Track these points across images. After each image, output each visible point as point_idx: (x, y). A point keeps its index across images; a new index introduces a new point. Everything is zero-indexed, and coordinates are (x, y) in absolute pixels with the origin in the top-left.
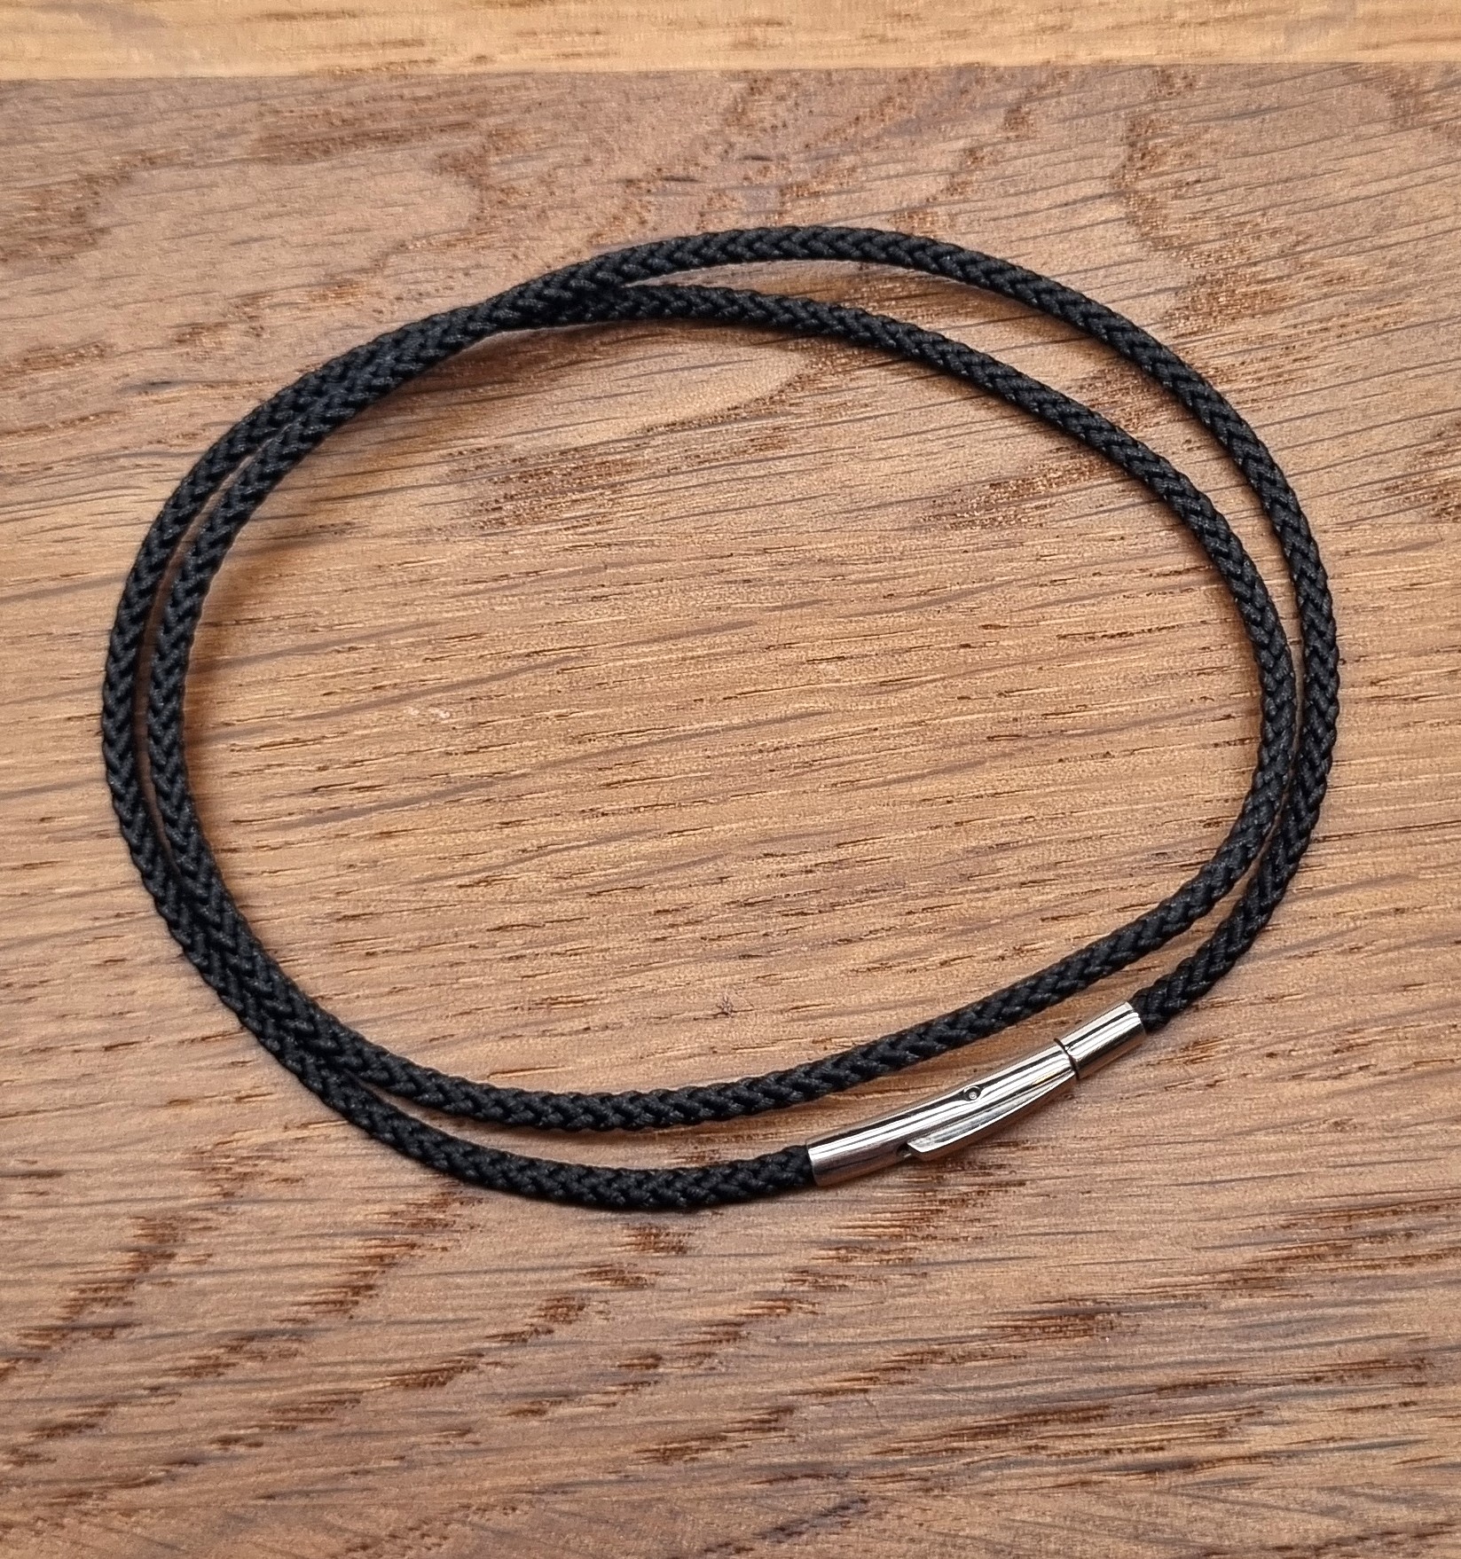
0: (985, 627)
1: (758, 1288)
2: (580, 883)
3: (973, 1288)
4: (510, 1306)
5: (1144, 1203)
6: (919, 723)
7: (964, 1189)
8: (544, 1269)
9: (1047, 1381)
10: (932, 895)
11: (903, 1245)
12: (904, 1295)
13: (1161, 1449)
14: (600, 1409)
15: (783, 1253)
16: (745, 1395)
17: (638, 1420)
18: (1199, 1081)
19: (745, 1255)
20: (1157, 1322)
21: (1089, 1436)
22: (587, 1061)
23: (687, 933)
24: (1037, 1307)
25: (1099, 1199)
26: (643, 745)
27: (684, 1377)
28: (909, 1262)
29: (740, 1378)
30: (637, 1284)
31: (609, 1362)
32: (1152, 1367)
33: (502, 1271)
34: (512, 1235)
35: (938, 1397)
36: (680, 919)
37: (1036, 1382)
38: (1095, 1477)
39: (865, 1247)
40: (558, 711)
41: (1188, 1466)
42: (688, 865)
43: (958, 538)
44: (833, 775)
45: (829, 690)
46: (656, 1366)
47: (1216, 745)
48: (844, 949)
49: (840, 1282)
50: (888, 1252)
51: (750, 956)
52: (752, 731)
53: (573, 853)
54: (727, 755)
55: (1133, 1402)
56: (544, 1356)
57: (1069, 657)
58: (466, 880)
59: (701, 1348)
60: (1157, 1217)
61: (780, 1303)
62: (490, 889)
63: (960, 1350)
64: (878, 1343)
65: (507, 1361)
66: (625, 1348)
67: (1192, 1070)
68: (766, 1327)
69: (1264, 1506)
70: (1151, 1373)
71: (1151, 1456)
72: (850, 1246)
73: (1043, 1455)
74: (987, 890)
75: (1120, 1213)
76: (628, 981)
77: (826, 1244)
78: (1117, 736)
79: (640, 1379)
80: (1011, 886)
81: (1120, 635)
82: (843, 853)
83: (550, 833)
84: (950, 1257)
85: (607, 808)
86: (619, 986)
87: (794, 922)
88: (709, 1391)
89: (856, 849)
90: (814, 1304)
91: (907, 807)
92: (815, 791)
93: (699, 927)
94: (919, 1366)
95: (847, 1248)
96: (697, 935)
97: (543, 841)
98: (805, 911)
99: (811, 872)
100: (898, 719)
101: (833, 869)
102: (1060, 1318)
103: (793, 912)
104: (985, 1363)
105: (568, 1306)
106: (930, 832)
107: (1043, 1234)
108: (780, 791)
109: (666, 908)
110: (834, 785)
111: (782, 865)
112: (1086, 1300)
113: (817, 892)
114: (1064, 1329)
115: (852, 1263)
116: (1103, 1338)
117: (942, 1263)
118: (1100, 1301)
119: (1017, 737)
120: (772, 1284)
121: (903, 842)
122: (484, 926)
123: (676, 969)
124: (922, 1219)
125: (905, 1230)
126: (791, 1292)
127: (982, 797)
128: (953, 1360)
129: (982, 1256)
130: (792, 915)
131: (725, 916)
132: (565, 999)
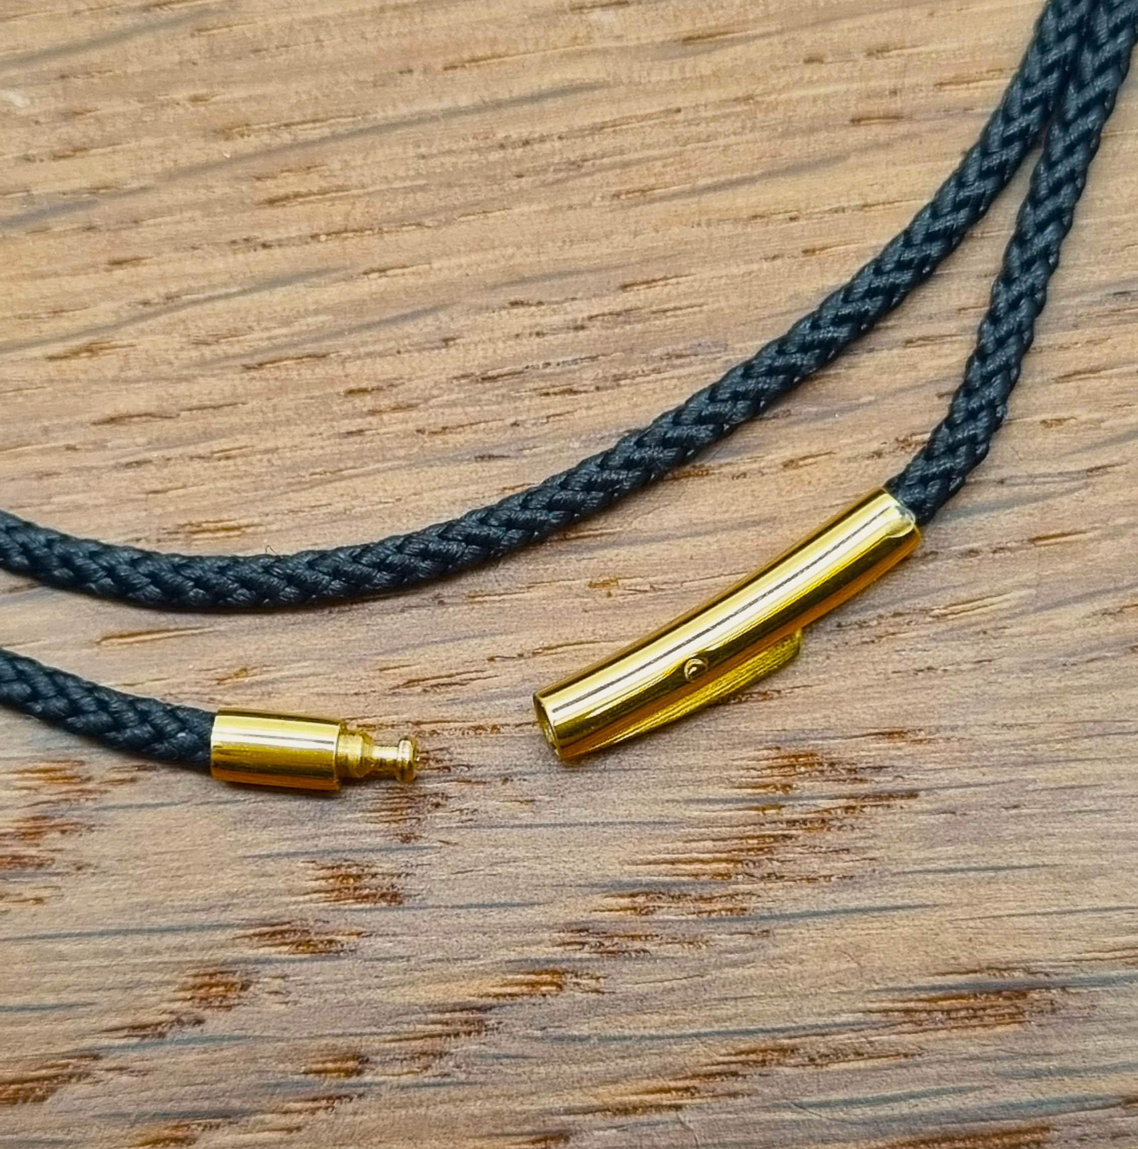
1: (513, 956)
2: (232, 350)
3: (840, 952)
4: (139, 984)
6: (747, 99)
7: (825, 804)
8: (188, 929)
9: (955, 1091)
11: (731, 889)
12: (734, 964)
14: (277, 1136)
15: (550, 902)
16: (496, 1114)
19: (492, 906)
20: (1122, 1002)
24: (939, 981)
25: (1031, 816)
26: (323, 140)
27: (403, 1088)
28: (742, 914)
29: (490, 1088)
30: (329, 951)
31: (290, 1067)
32: (1114, 1069)
33: (126, 932)
34: (139, 880)
35: (788, 1116)
36: (385, 402)
37: (938, 1093)
40: (192, 92)
42: (393, 321)
44: (614, 180)
45: (605, 52)
46: (359, 1072)
49: (638, 945)
50: (710, 900)
51: (491, 457)
52: (488, 115)
53: (220, 305)
54: (450, 152)
55: (1088, 1122)
56: (191, 1058)
58: (57, 348)
59: (427, 1045)
61: (547, 978)
62: (95, 362)
63: (821, 1045)
64: (697, 1036)
65: (138, 1065)
66: (314, 1044)
68: (526, 1011)
70: (1114, 1077)
72: (653, 891)
76: (306, 498)
77: (615, 888)
79: (336, 1091)
82: (630, 299)
83: (184, 276)
84: (804, 907)
85: (269, 236)
87: (558, 404)
88: (442, 1108)
89: (651, 293)
90: (598, 978)
91: (728, 228)
92: (588, 205)
93: (414, 414)
94: (759, 1070)
95: (647, 894)
96: (411, 426)
97: (174, 288)
98: (575, 387)
99: (582, 328)
100: (713, 94)
101: (616, 324)
102: (975, 997)
103: (556, 390)
104: (861, 1064)
105: (225, 984)
106: (765, 265)
107: (946, 871)
108: (534, 207)
109: (364, 385)
110: (617, 196)
111: (538, 319)
112: (1014, 969)
113: (593, 359)
114: (981, 1013)
115: (655, 917)
116: (1040, 1026)
117: (792, 916)
118: (1034, 970)
119: (897, 117)
120: (534, 949)
121: (723, 281)
122: (86, 417)
123: (380, 478)
124: (761, 849)
125: (735, 867)
126: (563, 961)
127: (843, 210)
128: (812, 1060)
129: (853, 905)
130: (555, 394)
131: (453, 397)
132: (212, 526)
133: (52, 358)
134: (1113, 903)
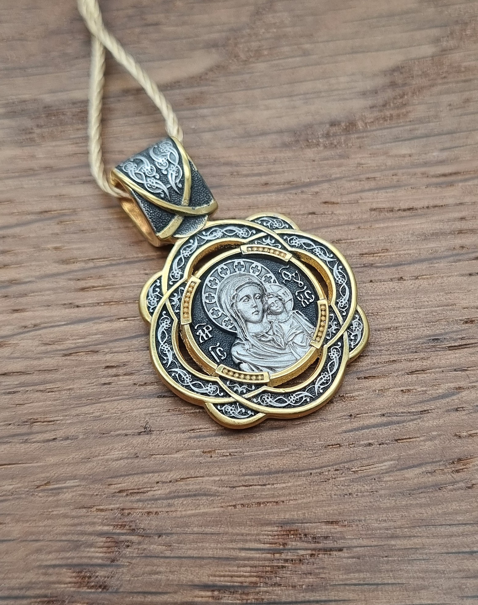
0: (325, 203)
5: (424, 565)
18: (462, 484)
22: (52, 460)
23: (125, 380)
39: (232, 590)
43: (310, 153)
47: (470, 275)
57: (376, 221)
60: (433, 575)
67: (457, 476)
75: (407, 572)
78: (406, 268)
81: (409, 209)
86: (78, 412)
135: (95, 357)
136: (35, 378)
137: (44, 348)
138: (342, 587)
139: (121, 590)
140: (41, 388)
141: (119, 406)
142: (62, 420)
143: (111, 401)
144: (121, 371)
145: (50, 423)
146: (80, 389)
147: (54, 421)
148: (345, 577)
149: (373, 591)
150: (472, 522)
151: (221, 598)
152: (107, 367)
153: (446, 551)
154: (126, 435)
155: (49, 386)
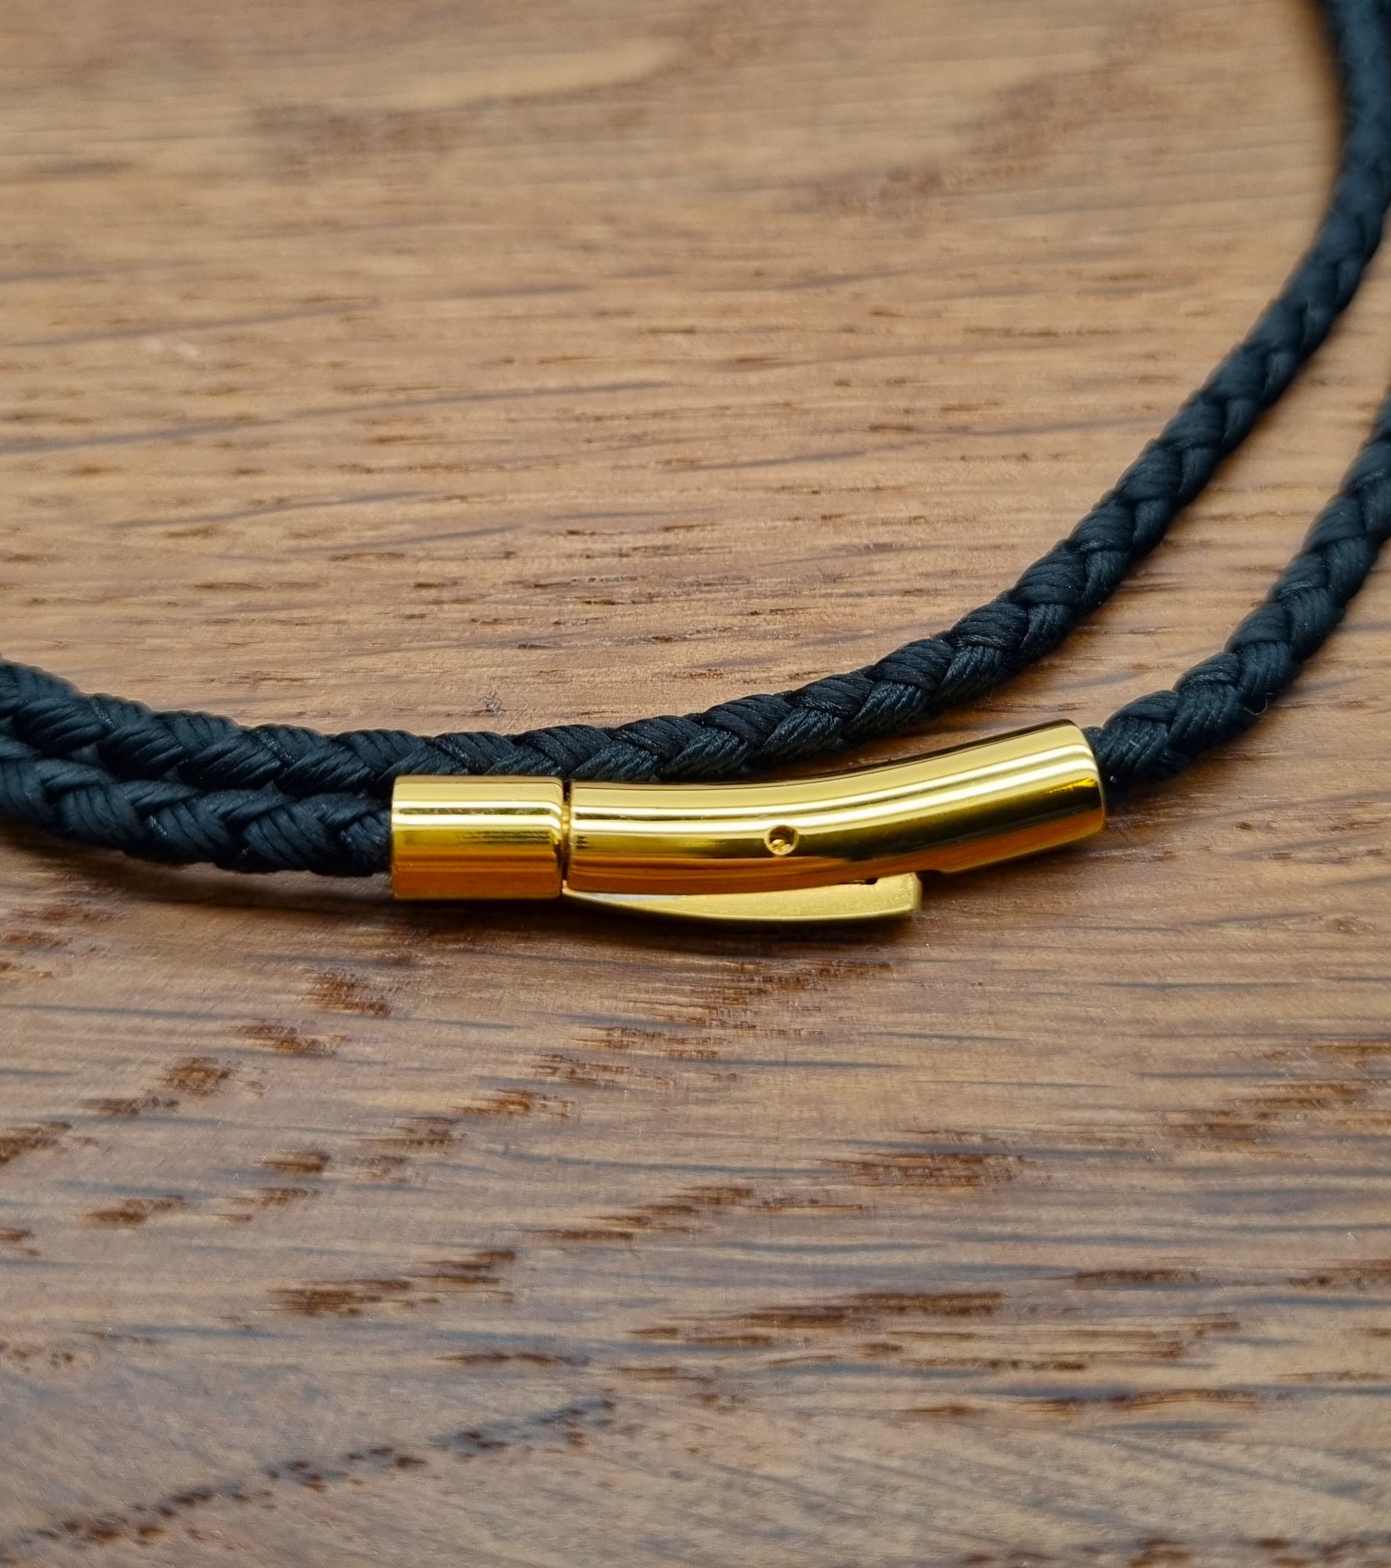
0: (876, 313)
1: (486, 1072)
2: (325, 544)
3: (803, 1102)
5: (1060, 1007)
6: (787, 405)
8: (183, 1015)
9: (907, 1247)
10: (785, 595)
11: (705, 1033)
12: (697, 1102)
13: (1079, 1367)
14: (227, 1222)
15: (530, 1027)
16: (447, 1224)
17: (279, 1243)
18: (1142, 850)
20: (1077, 1176)
21: (968, 1337)
23: (453, 612)
24: (900, 1137)
25: (996, 994)
26: (430, 401)
27: (359, 1188)
28: (711, 1059)
29: (443, 1198)
30: (310, 1052)
31: (252, 1155)
32: (1068, 1240)
33: (122, 1012)
36: (447, 596)
37: (891, 1247)
38: (974, 1402)
39: (650, 1030)
41: (1121, 1399)
42: (467, 535)
43: (848, 225)
44: (668, 452)
45: (672, 362)
46: (318, 1168)
48: (661, 647)
49: (607, 1076)
50: (683, 1041)
51: (533, 647)
52: (571, 396)
53: (321, 509)
54: (535, 419)
55: (1039, 1291)
56: (157, 1136)
57: (976, 350)
58: (179, 528)
59: (390, 1152)
60: (1078, 1027)
61: (515, 1097)
62: (208, 542)
63: (777, 1189)
64: (655, 1167)
66: (280, 1137)
67: (1132, 834)
68: (492, 1128)
69: (1242, 1471)
70: (1067, 1249)
71: (1064, 1378)
72: (629, 1027)
73: (894, 1360)
74: (859, 595)
75: (1024, 1016)
76: (367, 661)
77: (594, 1021)
78: (1037, 438)
79: (290, 1185)
80: (891, 593)
81: (1044, 337)
82: (671, 538)
83: (296, 486)
84: (772, 1057)
85: (373, 463)
86: (352, 665)
87: (596, 611)
88: (394, 1211)
89: (689, 535)
90: (565, 1103)
91: (760, 494)
92: (643, 467)
93: (471, 607)
94: (714, 1207)
95: (623, 1030)
96: (466, 615)
97: (286, 493)
98: (615, 598)
99: (627, 555)
100: (758, 399)
101: (655, 555)
102: (932, 1157)
103: (597, 600)
104: (815, 1212)
105: (206, 1071)
106: (788, 523)
107: (913, 1036)
108: (599, 464)
109: (431, 581)
110: (669, 462)
111: (589, 545)
112: (972, 1134)
113: (633, 579)
114: (937, 1173)
115: (628, 1051)
116: (995, 1191)
117: (762, 1063)
118: (992, 1136)
119: (908, 429)
120: (508, 1068)
121: (752, 531)
122: (190, 581)
123: (432, 654)
124: (737, 1000)
125: (710, 1013)
126: (533, 1082)
127: (858, 490)
128: (766, 1203)
129: (818, 1059)
130: (596, 603)
131: (507, 596)
132: (279, 676)
133: (172, 535)
134: (1071, 1081)
135: (397, 566)
136: (272, 597)
137: (292, 543)
138: (885, 1039)
139: (415, 1016)
140: (283, 615)
141: (437, 660)
142: (318, 679)
143: (422, 649)
144: (446, 594)
145: (296, 683)
146: (360, 623)
147: (302, 679)
148: (891, 1018)
149: (952, 1050)
150: (1162, 926)
151: (627, 1046)
152: (420, 586)
153: (1108, 980)
154: (449, 715)
155: (297, 614)
